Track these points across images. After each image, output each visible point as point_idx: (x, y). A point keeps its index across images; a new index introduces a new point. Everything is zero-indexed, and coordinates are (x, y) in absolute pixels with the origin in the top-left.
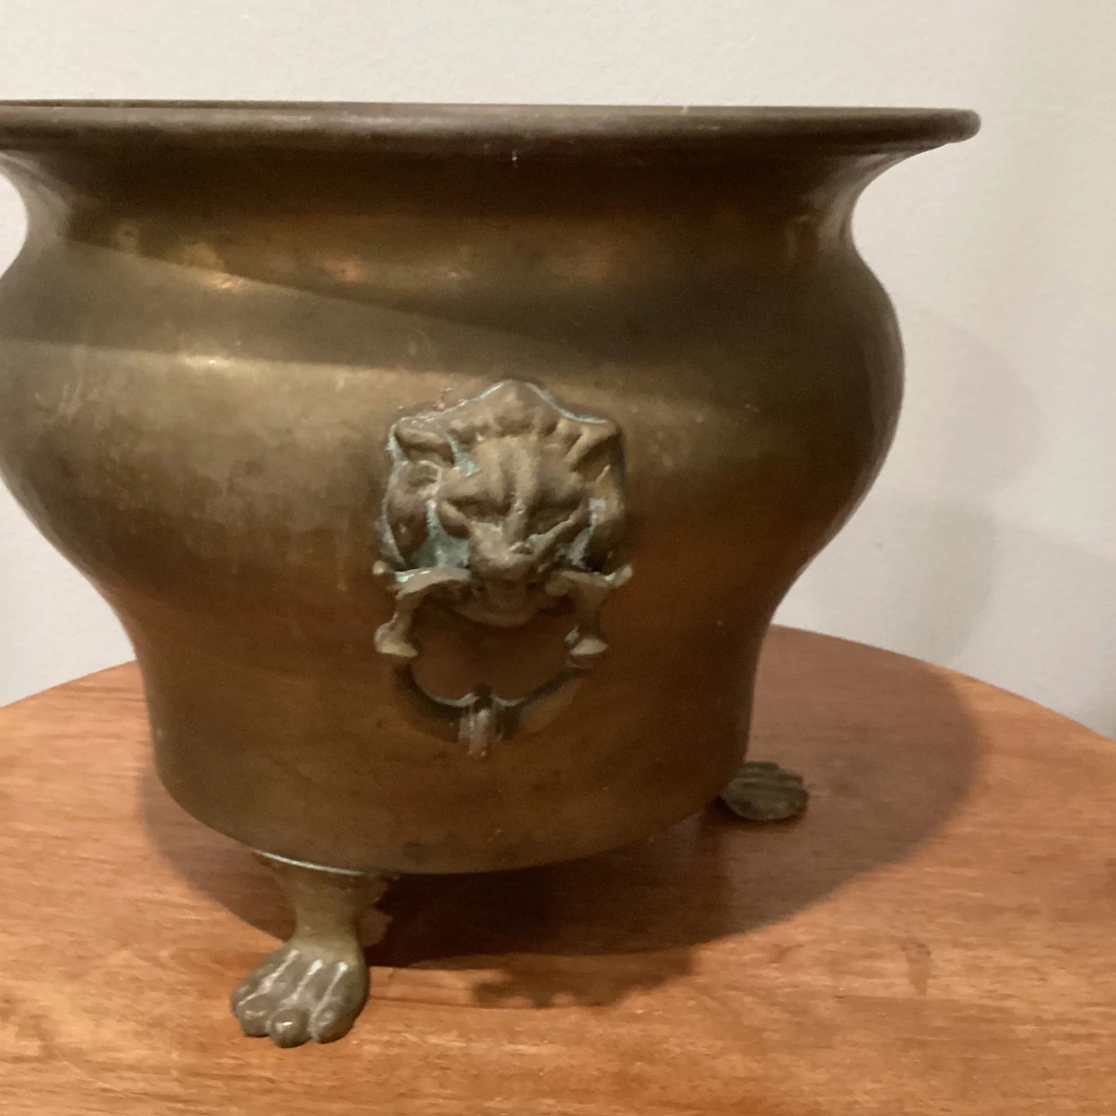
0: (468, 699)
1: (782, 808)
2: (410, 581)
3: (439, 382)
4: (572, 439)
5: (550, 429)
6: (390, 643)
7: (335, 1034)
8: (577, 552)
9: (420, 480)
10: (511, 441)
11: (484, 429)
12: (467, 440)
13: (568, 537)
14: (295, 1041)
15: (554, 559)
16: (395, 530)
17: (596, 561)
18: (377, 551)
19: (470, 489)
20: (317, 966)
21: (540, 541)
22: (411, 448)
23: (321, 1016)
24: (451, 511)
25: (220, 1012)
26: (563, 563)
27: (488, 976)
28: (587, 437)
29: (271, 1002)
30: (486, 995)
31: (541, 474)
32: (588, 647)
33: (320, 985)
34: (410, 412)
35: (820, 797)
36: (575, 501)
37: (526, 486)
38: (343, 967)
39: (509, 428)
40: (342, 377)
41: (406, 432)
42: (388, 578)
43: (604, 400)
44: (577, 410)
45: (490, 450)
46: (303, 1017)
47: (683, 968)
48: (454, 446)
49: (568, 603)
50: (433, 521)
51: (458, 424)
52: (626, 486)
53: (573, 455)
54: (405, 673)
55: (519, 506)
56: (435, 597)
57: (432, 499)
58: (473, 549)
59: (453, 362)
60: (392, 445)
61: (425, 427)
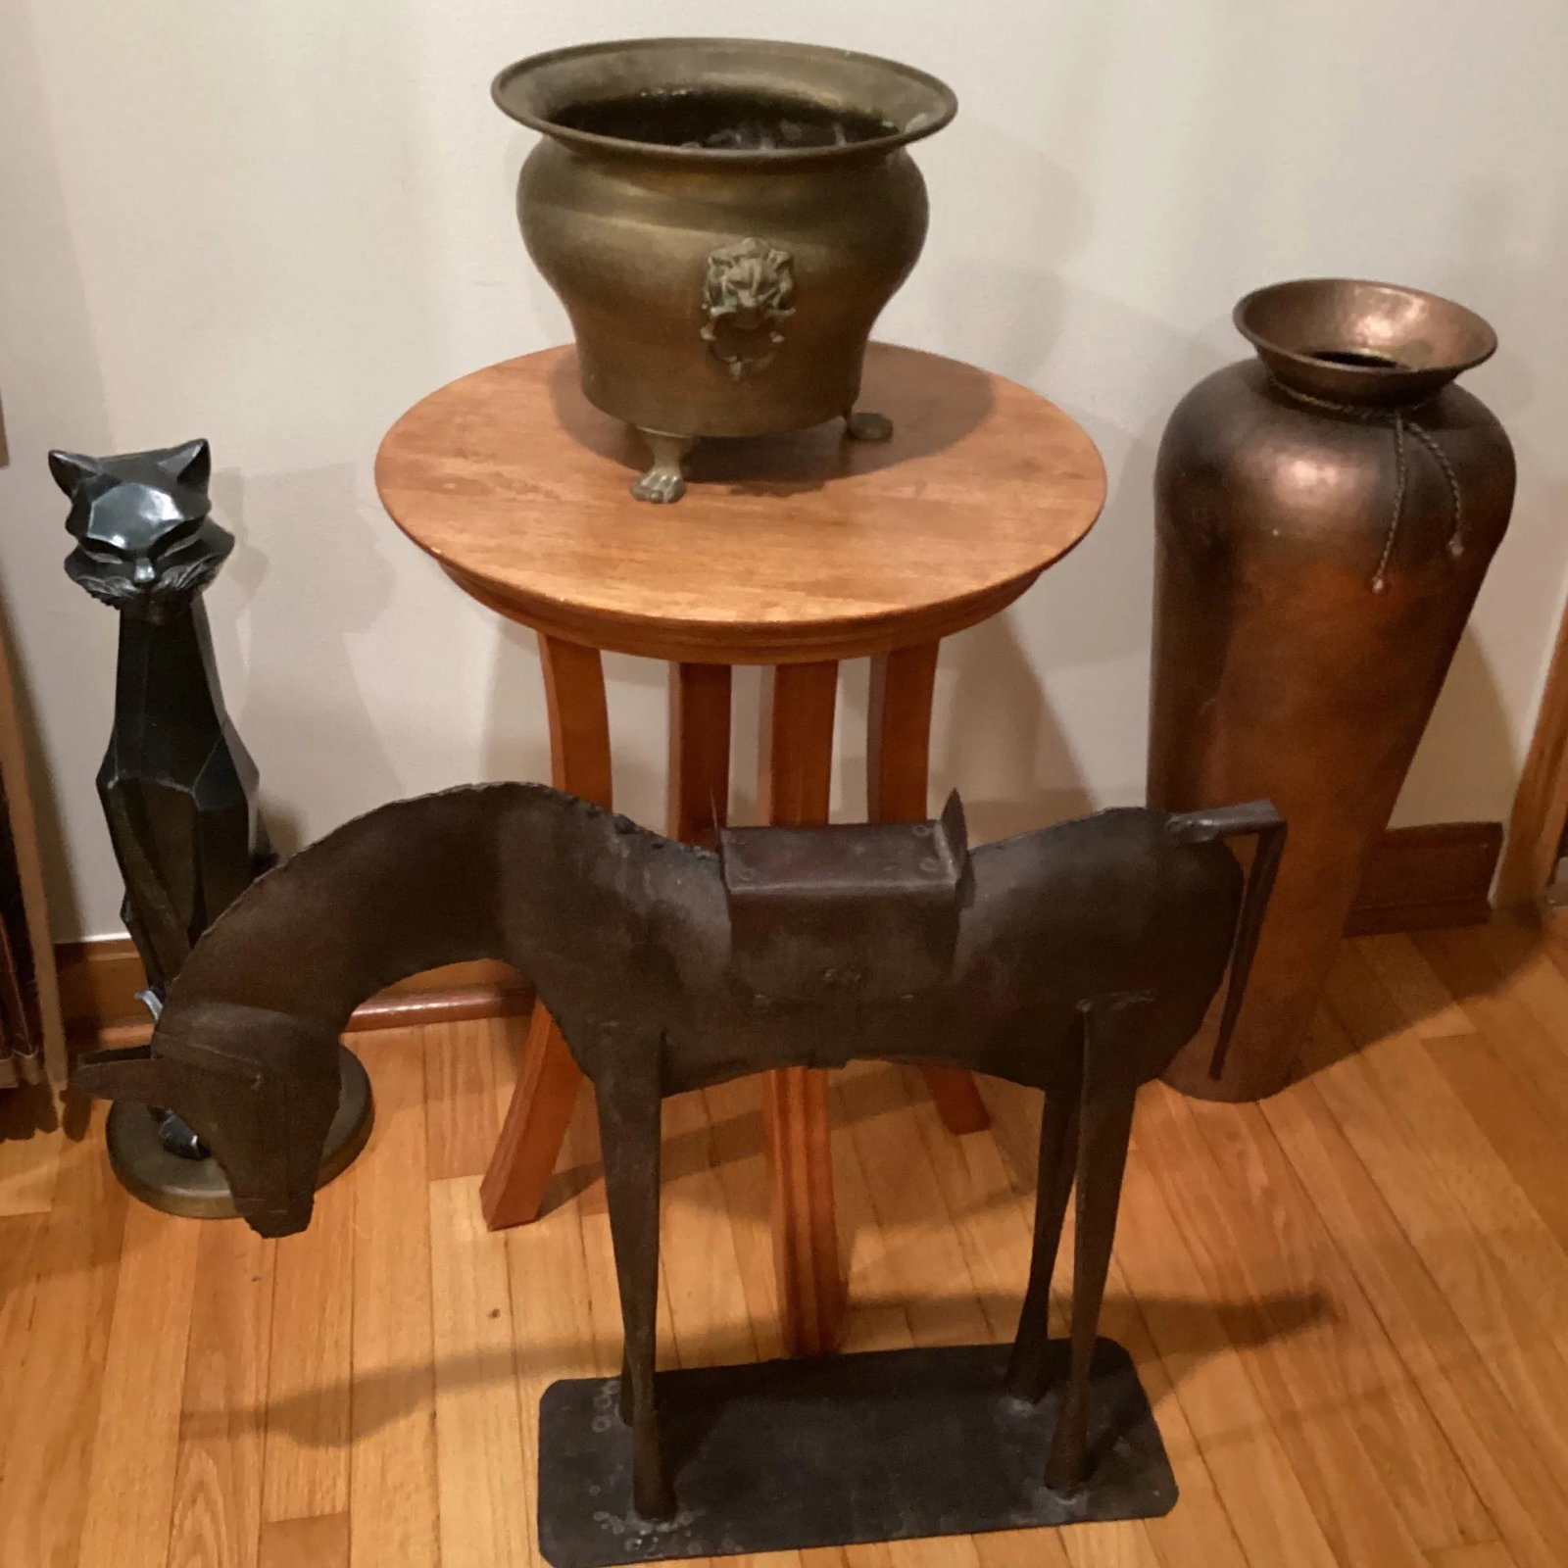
0: (734, 359)
1: (877, 434)
2: (715, 311)
3: (726, 237)
4: (774, 260)
5: (766, 257)
6: (707, 335)
7: (675, 499)
8: (776, 301)
9: (719, 274)
10: (753, 261)
11: (743, 256)
12: (737, 259)
13: (772, 297)
14: (659, 501)
15: (767, 305)
16: (711, 292)
17: (782, 306)
18: (702, 299)
19: (738, 278)
20: (664, 478)
21: (761, 298)
22: (717, 262)
23: (668, 493)
24: (732, 287)
25: (626, 493)
26: (770, 306)
27: (734, 487)
28: (780, 259)
29: (646, 488)
30: (734, 492)
31: (763, 273)
32: (778, 339)
33: (667, 483)
34: (717, 247)
35: (899, 431)
36: (775, 283)
37: (757, 276)
38: (675, 479)
39: (752, 255)
40: (694, 234)
41: (716, 256)
42: (708, 310)
43: (787, 244)
44: (777, 249)
45: (746, 264)
46: (661, 493)
47: (819, 487)
48: (733, 263)
49: (772, 320)
50: (724, 289)
51: (734, 254)
52: (793, 277)
53: (775, 266)
54: (711, 347)
55: (755, 286)
56: (724, 319)
57: (724, 281)
58: (738, 299)
59: (732, 230)
60: (710, 260)
61: (723, 254)
